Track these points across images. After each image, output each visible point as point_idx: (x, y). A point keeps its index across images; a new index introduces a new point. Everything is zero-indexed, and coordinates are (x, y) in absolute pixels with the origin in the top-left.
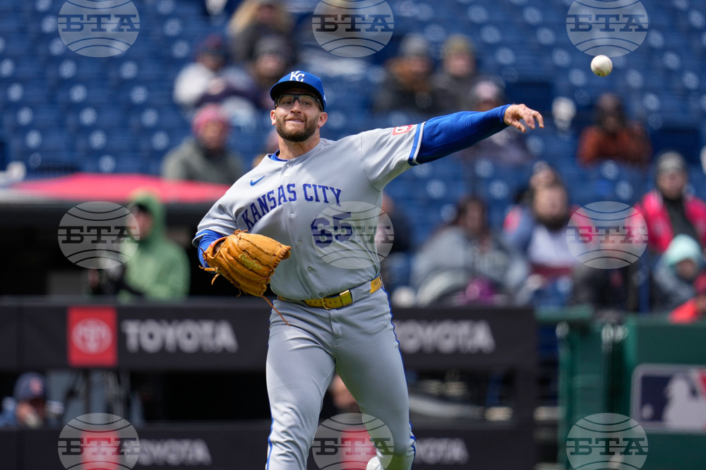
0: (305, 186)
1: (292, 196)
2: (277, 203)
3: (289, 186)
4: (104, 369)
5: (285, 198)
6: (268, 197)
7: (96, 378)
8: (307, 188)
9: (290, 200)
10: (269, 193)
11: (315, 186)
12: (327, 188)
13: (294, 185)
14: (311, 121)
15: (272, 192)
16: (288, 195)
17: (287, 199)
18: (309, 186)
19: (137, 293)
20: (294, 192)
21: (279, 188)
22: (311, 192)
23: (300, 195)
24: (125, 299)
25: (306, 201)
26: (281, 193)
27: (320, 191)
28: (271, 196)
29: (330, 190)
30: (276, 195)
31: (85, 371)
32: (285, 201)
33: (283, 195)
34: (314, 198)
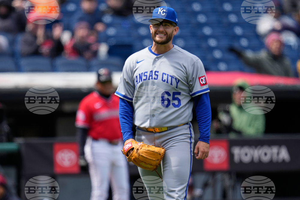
0: (163, 74)
1: (156, 77)
2: (148, 78)
3: (155, 72)
4: (223, 172)
5: (152, 77)
6: (144, 74)
7: (219, 176)
8: (164, 75)
9: (155, 79)
10: (145, 72)
11: (168, 75)
12: (173, 78)
13: (158, 72)
14: (169, 35)
15: (147, 72)
16: (154, 76)
17: (153, 78)
18: (165, 74)
19: (239, 132)
20: (157, 75)
21: (151, 71)
22: (165, 77)
23: (160, 78)
24: (232, 136)
25: (162, 81)
26: (151, 75)
27: (170, 78)
28: (146, 74)
29: (175, 79)
30: (148, 74)
31: (213, 173)
32: (152, 79)
33: (152, 76)
34: (166, 81)
